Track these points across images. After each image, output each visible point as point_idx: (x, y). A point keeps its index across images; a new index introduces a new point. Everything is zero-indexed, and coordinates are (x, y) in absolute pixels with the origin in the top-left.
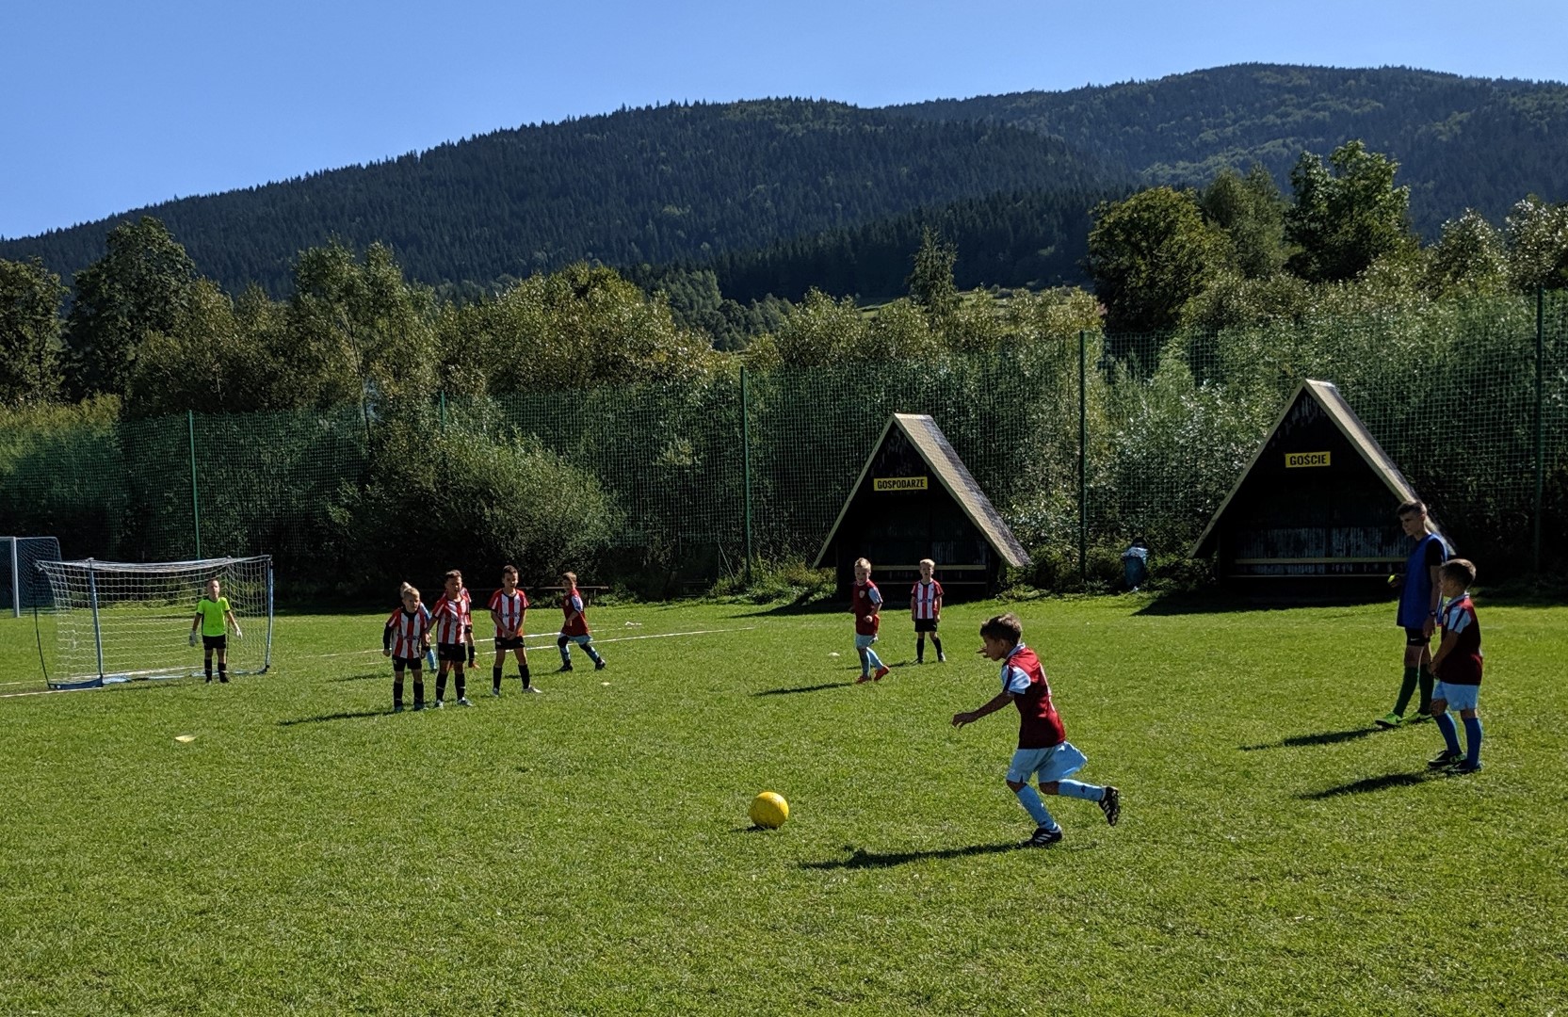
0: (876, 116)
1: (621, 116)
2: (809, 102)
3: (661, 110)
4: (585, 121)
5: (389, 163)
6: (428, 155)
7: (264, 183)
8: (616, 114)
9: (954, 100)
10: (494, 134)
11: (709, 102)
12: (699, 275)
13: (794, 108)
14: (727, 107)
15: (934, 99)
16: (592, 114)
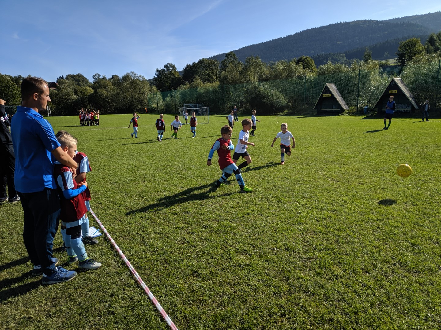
0: (382, 22)
1: (330, 25)
2: (368, 20)
3: (338, 24)
4: (324, 27)
5: (287, 37)
6: (294, 35)
7: (265, 41)
8: (329, 25)
9: (399, 18)
10: (306, 30)
11: (348, 22)
12: (342, 55)
13: (365, 22)
14: (351, 22)
15: (394, 18)
16: (325, 25)
